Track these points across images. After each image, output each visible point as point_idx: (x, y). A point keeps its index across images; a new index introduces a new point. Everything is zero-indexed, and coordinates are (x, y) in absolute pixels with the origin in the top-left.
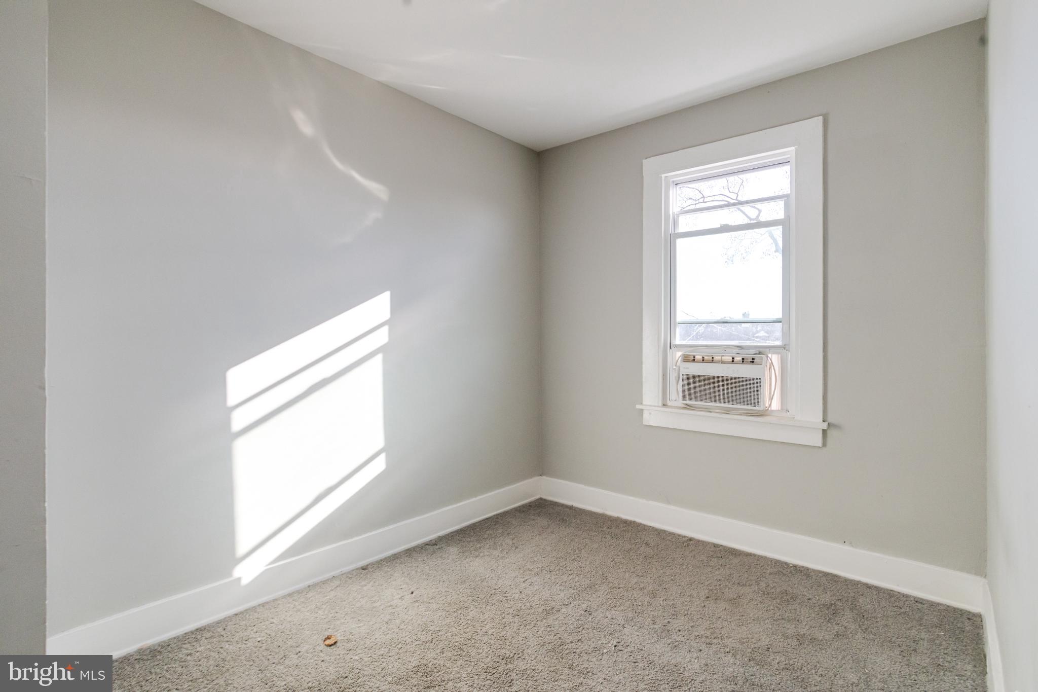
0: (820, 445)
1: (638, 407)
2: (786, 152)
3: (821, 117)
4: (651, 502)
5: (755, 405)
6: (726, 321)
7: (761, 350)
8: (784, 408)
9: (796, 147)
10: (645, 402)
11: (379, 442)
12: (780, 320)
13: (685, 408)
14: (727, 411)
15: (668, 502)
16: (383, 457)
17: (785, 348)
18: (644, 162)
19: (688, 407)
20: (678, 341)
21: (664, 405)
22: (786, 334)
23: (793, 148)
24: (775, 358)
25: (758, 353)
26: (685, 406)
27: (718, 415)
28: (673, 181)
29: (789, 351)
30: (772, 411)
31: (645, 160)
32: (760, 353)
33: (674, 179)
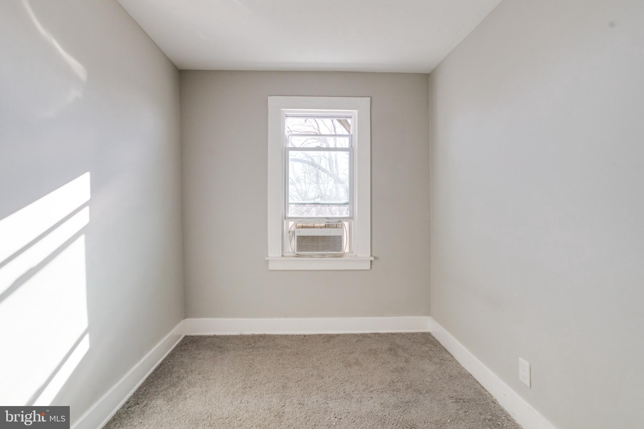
0: (370, 269)
1: (267, 258)
2: (352, 112)
3: (369, 98)
4: (275, 319)
5: (339, 251)
6: (318, 203)
7: (340, 220)
8: (351, 251)
9: (358, 110)
10: (269, 255)
11: (83, 323)
12: (348, 203)
13: (296, 257)
14: (323, 256)
15: (286, 316)
16: (87, 337)
17: (351, 218)
18: (269, 98)
19: (298, 256)
20: (290, 215)
21: (282, 256)
22: (352, 211)
23: (356, 111)
24: (346, 224)
25: (338, 221)
26: (297, 255)
27: (319, 259)
28: (286, 114)
29: (353, 220)
30: (346, 253)
31: (270, 97)
32: (340, 221)
33: (286, 113)
